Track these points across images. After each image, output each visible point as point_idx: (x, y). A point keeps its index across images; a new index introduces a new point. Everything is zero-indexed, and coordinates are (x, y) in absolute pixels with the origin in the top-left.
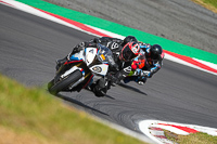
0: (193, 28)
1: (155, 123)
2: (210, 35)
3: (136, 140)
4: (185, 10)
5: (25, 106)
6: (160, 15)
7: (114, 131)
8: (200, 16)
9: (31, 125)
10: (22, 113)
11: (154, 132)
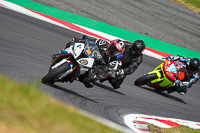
0: (175, 27)
1: (139, 117)
2: (191, 33)
4: (168, 10)
5: (16, 101)
6: (143, 14)
7: (101, 125)
9: (22, 119)
10: (14, 107)
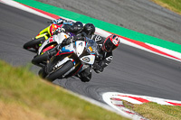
0: (146, 19)
1: (115, 95)
2: (159, 24)
3: (101, 108)
4: (139, 5)
5: (12, 82)
6: (119, 9)
7: (83, 101)
8: (151, 9)
9: (17, 96)
10: (10, 87)
11: (114, 102)
